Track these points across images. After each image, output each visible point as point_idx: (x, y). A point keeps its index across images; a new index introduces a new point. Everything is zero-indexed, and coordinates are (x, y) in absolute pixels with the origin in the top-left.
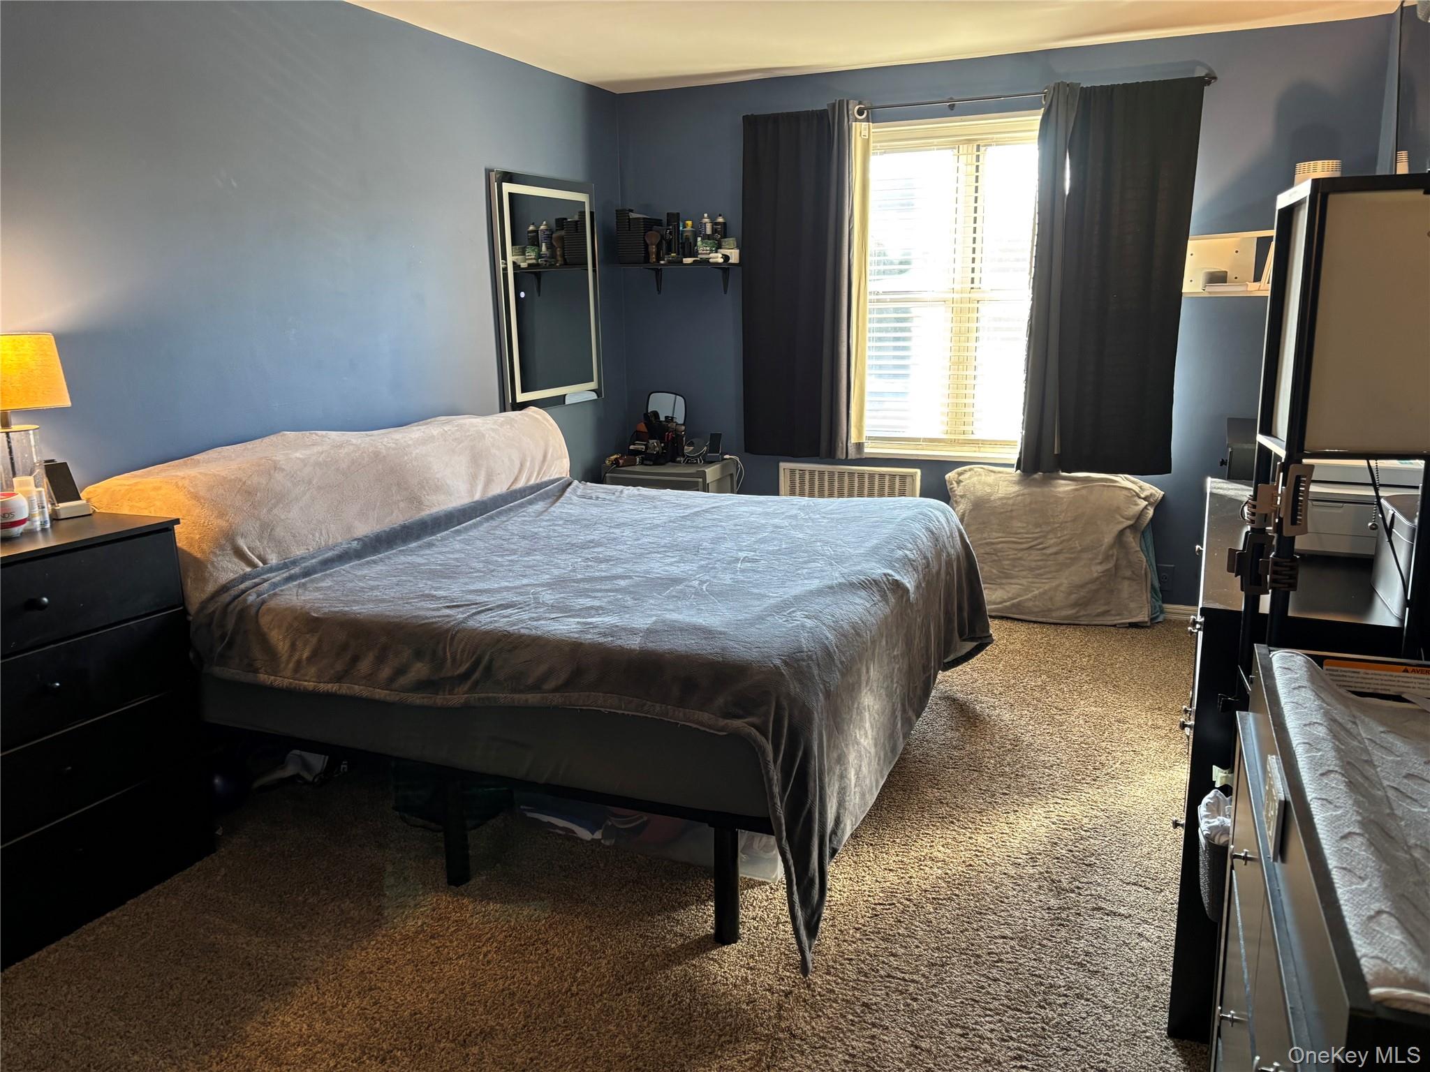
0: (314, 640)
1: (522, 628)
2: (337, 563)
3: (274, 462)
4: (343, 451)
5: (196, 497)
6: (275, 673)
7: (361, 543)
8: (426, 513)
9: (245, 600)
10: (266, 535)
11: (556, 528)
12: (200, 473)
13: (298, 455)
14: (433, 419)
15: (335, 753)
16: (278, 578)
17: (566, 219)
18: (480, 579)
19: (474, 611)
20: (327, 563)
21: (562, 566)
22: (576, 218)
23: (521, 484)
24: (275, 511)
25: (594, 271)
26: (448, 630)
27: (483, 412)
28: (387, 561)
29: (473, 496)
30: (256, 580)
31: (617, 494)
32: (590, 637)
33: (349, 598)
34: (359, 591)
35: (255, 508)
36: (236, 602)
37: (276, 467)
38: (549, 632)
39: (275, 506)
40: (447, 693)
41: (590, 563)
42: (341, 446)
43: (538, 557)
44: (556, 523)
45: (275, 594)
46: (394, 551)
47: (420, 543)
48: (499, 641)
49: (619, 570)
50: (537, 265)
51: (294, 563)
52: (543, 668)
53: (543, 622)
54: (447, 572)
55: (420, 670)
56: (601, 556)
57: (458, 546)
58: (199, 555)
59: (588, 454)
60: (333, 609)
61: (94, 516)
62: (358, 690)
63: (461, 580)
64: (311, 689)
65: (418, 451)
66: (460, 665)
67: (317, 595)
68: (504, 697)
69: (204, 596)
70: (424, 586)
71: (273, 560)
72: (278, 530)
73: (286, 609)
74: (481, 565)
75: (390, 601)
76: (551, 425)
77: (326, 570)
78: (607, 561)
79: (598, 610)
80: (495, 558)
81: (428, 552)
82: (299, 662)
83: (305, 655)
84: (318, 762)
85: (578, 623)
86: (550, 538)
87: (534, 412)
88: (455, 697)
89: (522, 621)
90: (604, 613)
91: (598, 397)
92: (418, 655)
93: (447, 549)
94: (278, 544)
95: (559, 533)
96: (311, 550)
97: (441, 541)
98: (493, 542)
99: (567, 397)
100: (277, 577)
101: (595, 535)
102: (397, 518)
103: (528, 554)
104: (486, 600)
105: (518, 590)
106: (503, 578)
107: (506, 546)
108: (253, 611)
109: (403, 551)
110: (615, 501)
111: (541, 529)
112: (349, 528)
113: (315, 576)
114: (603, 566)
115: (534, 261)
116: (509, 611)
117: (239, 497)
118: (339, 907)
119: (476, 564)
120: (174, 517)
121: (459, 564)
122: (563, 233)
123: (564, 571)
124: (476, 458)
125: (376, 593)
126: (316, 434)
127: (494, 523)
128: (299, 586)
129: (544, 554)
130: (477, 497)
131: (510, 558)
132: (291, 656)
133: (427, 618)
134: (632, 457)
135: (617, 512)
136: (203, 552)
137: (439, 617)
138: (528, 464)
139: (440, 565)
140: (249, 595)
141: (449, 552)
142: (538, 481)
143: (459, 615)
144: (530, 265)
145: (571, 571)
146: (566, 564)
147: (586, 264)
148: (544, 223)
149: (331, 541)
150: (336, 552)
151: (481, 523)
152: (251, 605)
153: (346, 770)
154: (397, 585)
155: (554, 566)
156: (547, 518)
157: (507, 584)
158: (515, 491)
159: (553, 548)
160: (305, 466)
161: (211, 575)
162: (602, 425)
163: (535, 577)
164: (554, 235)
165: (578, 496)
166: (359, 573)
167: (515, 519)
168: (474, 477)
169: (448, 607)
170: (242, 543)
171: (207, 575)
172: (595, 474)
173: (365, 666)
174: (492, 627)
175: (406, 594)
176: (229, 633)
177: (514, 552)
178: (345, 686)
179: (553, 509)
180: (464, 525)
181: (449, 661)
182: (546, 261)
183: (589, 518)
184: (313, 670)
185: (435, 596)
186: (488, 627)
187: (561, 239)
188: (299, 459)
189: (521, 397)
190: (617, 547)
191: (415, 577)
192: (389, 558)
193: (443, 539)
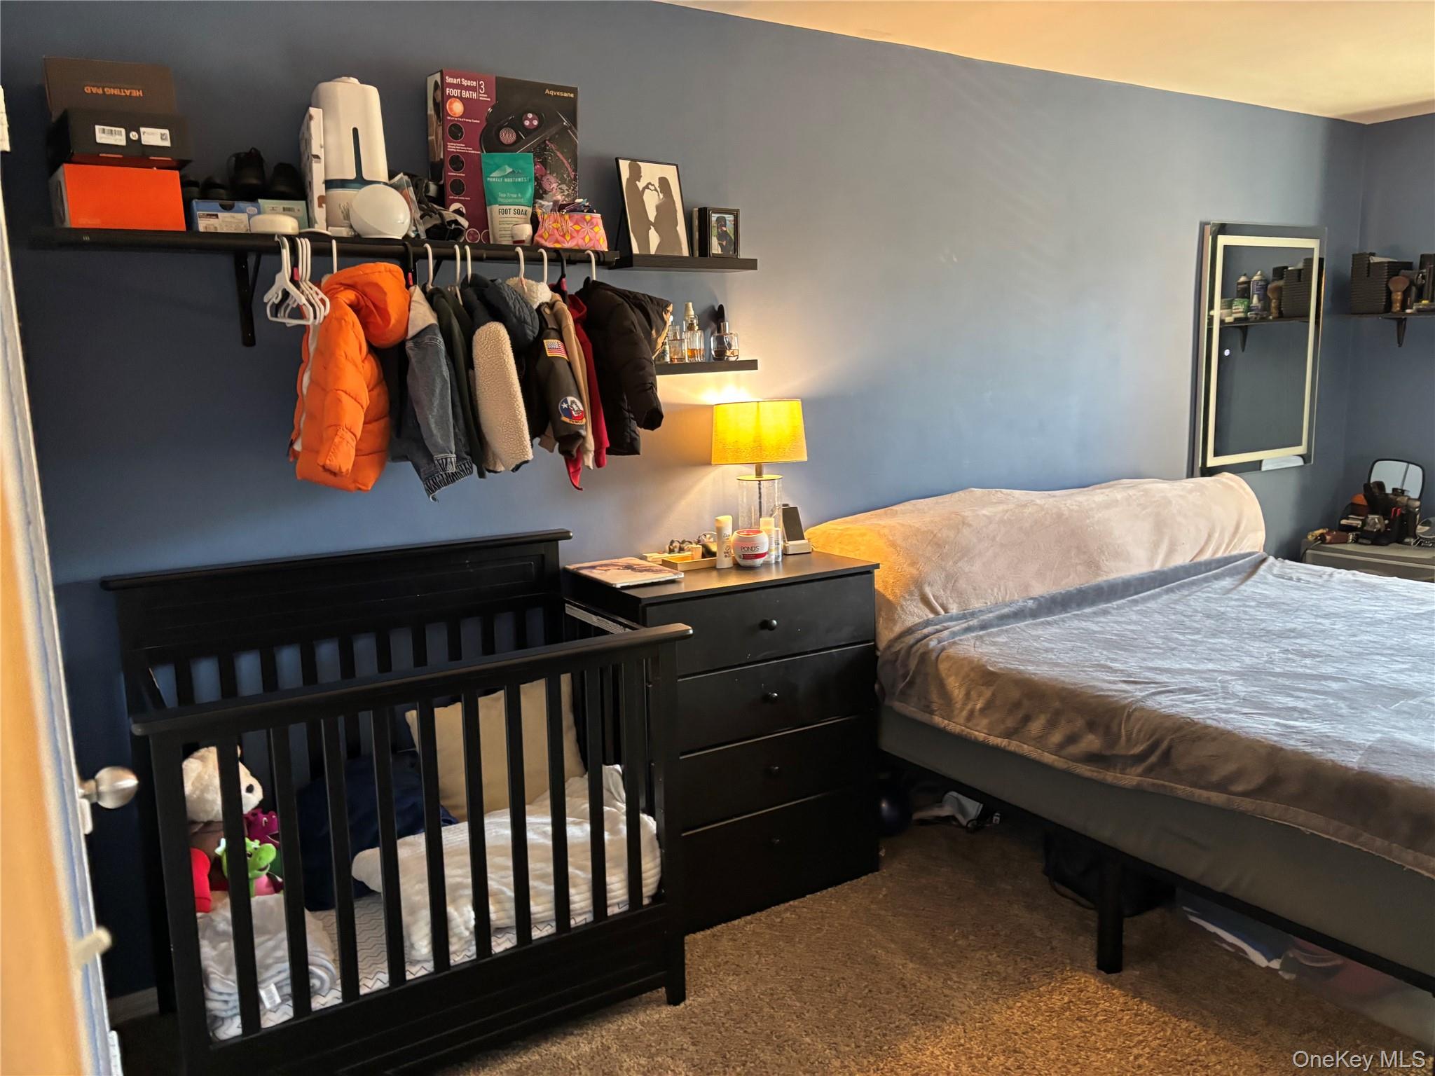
0: (988, 693)
1: (1209, 718)
2: (1012, 620)
3: (964, 518)
4: (1027, 511)
5: (893, 545)
6: (949, 717)
7: (1036, 603)
8: (1102, 579)
9: (927, 645)
10: (950, 586)
11: (1247, 609)
12: (899, 523)
13: (985, 512)
14: (1116, 482)
15: (990, 804)
16: (958, 628)
17: (1286, 268)
18: (1159, 656)
19: (1154, 690)
20: (1003, 619)
21: (1256, 655)
22: (1300, 266)
23: (1206, 556)
24: (960, 564)
25: (1317, 323)
26: (1124, 707)
27: (1171, 477)
28: (1061, 623)
29: (1152, 565)
30: (938, 627)
31: (1325, 577)
32: (1293, 743)
33: (1024, 657)
34: (1034, 651)
35: (942, 560)
36: (919, 645)
37: (964, 523)
38: (1241, 728)
39: (960, 559)
40: (1118, 771)
41: (1290, 656)
42: (1025, 506)
43: (1225, 641)
44: (1247, 603)
45: (954, 643)
46: (1069, 615)
47: (1094, 609)
48: (1180, 728)
49: (1328, 669)
50: (1246, 319)
51: (973, 614)
52: (1231, 767)
53: (1232, 716)
54: (1123, 643)
55: (1091, 742)
56: (1305, 649)
57: (1134, 617)
58: (891, 598)
59: (1286, 528)
60: (1008, 666)
61: (813, 554)
62: (1026, 749)
63: (1139, 655)
64: (981, 739)
65: (1100, 515)
66: (1135, 745)
67: (994, 649)
68: (1182, 790)
69: (892, 636)
70: (1100, 655)
71: (954, 609)
72: (961, 582)
73: (965, 659)
74: (1159, 641)
75: (1064, 666)
76: (1248, 494)
77: (1002, 625)
78: (1314, 656)
79: (1303, 713)
80: (1176, 635)
81: (1102, 619)
82: (972, 713)
83: (979, 706)
84: (973, 808)
85: (1277, 724)
86: (1240, 621)
87: (1228, 478)
88: (1127, 777)
89: (1209, 710)
90: (1310, 718)
91: (1305, 462)
92: (1091, 726)
93: (1123, 619)
94: (960, 595)
95: (1250, 615)
96: (989, 604)
97: (1117, 609)
98: (1173, 617)
99: (1264, 463)
100: (957, 626)
101: (1297, 624)
102: (1073, 581)
103: (1214, 636)
104: (1167, 680)
105: (1204, 675)
106: (1186, 658)
107: (1188, 623)
108: (934, 655)
109: (1077, 615)
110: (1322, 586)
111: (1228, 609)
112: (1027, 587)
113: (992, 630)
114: (1308, 661)
115: (1241, 315)
116: (1192, 697)
117: (929, 548)
118: (986, 956)
119: (1155, 639)
120: (875, 561)
121: (1135, 637)
122: (1281, 283)
123: (1257, 661)
124: (1160, 526)
125: (1050, 656)
126: (1001, 492)
127: (1174, 596)
128: (977, 638)
129: (1231, 638)
130: (1157, 566)
131: (1192, 637)
132: (964, 704)
133: (1102, 690)
134: (1344, 533)
135: (1326, 599)
136: (894, 594)
137: (1116, 691)
138: (1216, 535)
139: (1116, 635)
140: (931, 640)
141: (1125, 623)
142: (1226, 554)
143: (1138, 693)
144: (1236, 320)
145: (1266, 662)
146: (1259, 652)
147: (1308, 316)
148: (1259, 273)
149: (1008, 597)
150: (1012, 609)
151: (1159, 595)
152: (932, 650)
153: (998, 822)
154: (1072, 650)
155: (1245, 652)
156: (1237, 597)
157: (1189, 666)
158: (1200, 564)
159: (1244, 633)
160: (990, 523)
161: (900, 617)
162: (1306, 495)
163: (1223, 663)
164: (1269, 286)
165: (1275, 576)
166: (1034, 633)
167: (1199, 594)
168: (1156, 545)
169: (1125, 682)
170: (928, 591)
171: (896, 616)
172: (1293, 550)
173: (1036, 727)
174: (1173, 711)
175: (1082, 661)
176: (911, 672)
177: (1198, 631)
178: (1014, 743)
179: (1243, 587)
180: (1141, 595)
181: (1124, 738)
182: (1256, 314)
183: (1289, 602)
184: (985, 722)
185: (1111, 668)
186: (1167, 711)
187: (1279, 289)
188: (984, 515)
189: (1212, 462)
190: (1326, 642)
191: (1090, 645)
192: (1064, 621)
193: (1119, 608)
